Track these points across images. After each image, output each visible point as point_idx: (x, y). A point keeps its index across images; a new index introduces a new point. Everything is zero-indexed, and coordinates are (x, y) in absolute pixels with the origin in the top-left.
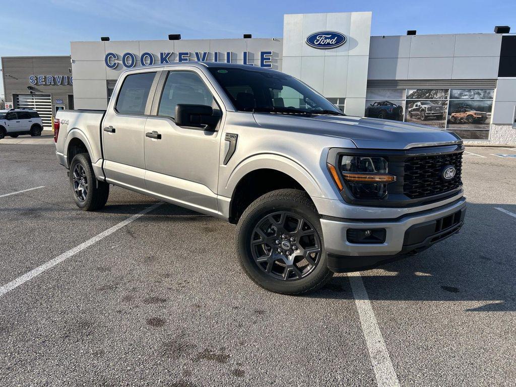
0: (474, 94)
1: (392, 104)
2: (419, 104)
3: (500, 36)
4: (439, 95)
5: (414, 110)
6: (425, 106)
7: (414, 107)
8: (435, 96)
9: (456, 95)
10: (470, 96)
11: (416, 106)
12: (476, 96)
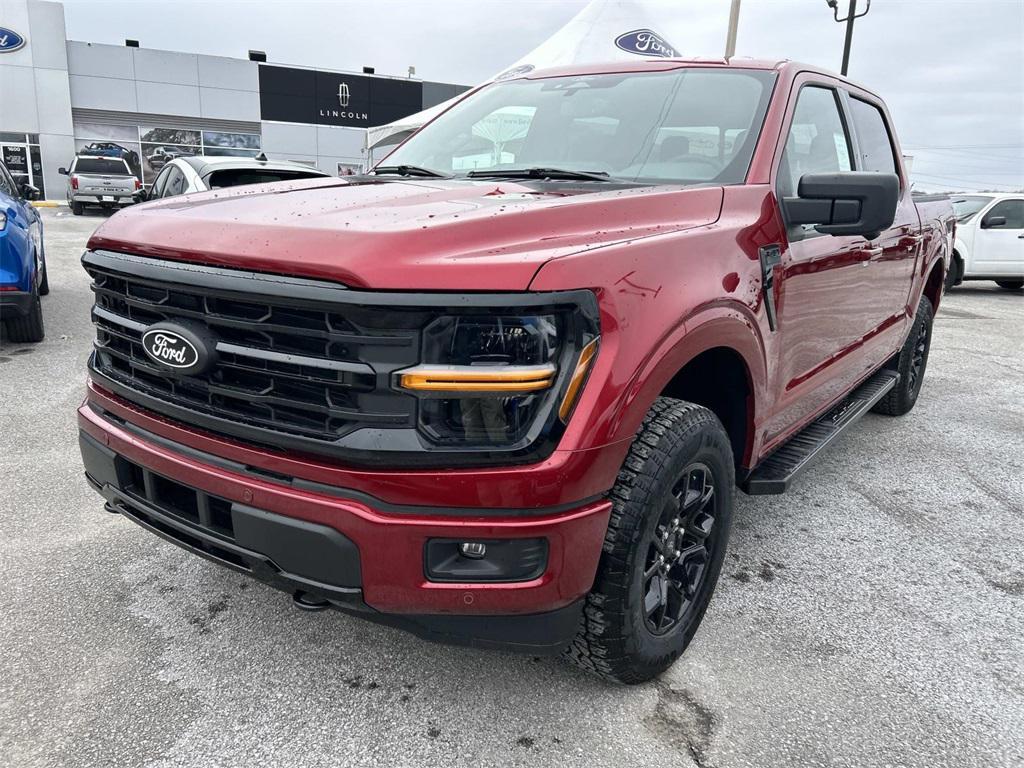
0: (235, 141)
1: (121, 148)
2: (161, 149)
3: (256, 65)
4: (188, 139)
5: (156, 158)
6: (171, 153)
7: (155, 154)
8: (183, 140)
9: (212, 141)
10: (231, 143)
11: (158, 152)
12: (238, 143)
